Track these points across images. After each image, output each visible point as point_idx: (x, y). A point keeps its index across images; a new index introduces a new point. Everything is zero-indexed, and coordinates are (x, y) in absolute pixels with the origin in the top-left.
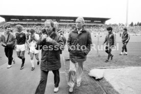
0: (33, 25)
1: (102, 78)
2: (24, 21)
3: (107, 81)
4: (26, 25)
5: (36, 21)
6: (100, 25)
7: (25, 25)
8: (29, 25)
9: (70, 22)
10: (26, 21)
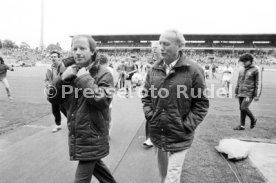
0: (126, 51)
1: (243, 159)
2: (110, 45)
3: (253, 166)
4: (113, 51)
5: (130, 45)
6: (267, 49)
7: (111, 52)
8: (118, 51)
9: (196, 45)
10: (113, 44)
